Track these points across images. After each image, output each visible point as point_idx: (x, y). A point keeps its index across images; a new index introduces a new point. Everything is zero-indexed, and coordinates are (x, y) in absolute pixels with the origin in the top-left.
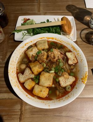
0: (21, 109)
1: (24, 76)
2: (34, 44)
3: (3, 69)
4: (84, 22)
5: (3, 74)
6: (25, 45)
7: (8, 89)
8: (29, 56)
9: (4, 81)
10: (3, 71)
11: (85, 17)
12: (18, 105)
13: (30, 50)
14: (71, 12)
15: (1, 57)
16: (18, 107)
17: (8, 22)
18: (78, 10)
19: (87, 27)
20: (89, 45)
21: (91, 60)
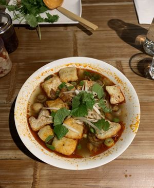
0: (34, 175)
1: (38, 121)
2: (55, 74)
3: (8, 114)
4: (136, 44)
5: (8, 122)
6: (42, 75)
7: (14, 144)
8: (46, 91)
9: (10, 132)
10: (8, 117)
11: (137, 37)
12: (30, 168)
13: (49, 81)
14: (116, 30)
15: (6, 96)
16: (29, 172)
17: (18, 44)
18: (126, 27)
19: (140, 52)
20: (143, 79)
21: (146, 101)
